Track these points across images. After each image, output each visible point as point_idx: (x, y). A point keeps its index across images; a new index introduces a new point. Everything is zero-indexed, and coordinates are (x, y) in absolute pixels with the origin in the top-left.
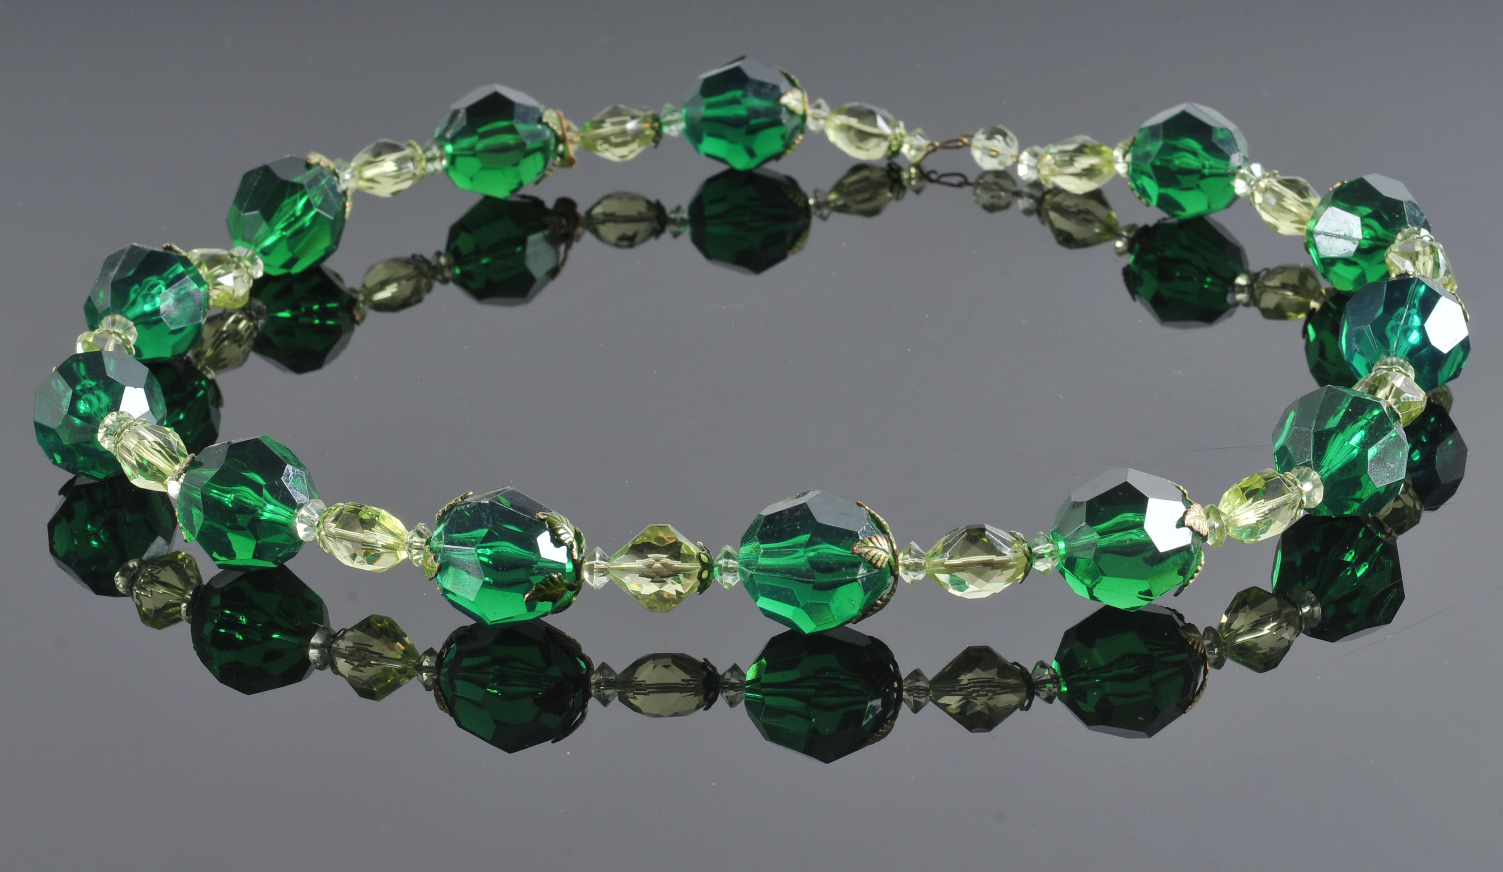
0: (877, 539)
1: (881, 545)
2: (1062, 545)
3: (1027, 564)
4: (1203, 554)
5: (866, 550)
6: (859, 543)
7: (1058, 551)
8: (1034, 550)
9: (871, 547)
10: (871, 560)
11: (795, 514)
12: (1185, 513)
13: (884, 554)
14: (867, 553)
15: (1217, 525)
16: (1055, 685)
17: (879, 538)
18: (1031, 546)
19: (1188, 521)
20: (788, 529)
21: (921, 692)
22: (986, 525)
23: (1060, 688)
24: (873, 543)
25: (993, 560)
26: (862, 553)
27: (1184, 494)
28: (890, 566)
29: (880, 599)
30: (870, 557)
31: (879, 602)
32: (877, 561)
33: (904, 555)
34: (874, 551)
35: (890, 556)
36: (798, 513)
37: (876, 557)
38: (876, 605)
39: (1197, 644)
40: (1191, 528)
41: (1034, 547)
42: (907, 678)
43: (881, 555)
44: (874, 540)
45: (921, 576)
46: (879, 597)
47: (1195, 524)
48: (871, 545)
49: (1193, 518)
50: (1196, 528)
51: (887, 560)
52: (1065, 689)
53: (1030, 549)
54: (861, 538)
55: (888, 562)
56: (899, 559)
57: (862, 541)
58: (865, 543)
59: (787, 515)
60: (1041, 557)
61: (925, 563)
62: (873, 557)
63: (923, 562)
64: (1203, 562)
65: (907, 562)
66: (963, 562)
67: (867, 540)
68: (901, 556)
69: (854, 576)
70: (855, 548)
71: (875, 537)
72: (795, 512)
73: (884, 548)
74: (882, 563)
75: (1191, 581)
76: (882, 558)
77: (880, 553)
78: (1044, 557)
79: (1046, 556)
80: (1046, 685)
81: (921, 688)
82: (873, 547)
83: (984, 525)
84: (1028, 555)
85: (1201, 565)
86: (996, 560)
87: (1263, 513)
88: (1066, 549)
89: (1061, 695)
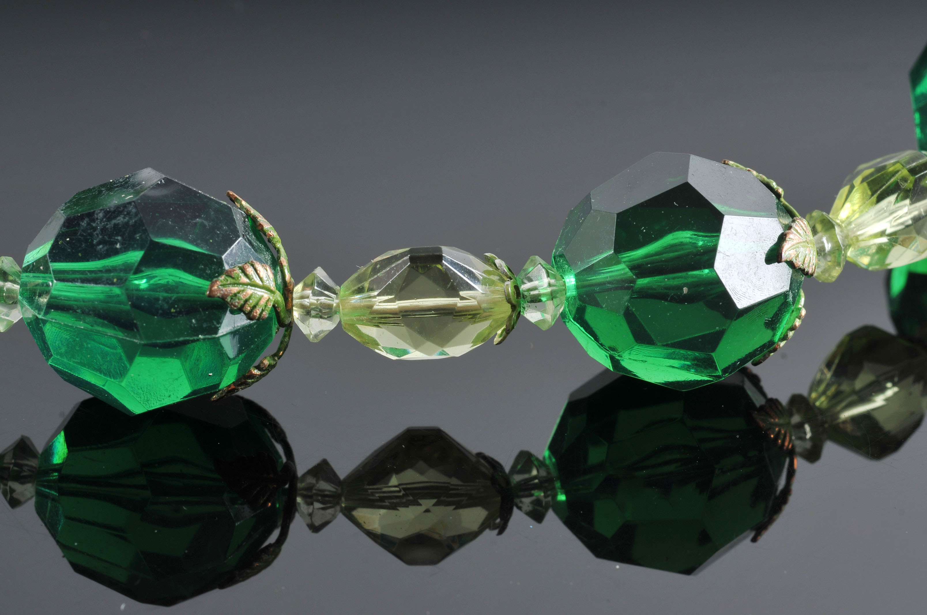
0: (256, 270)
1: (261, 279)
2: (570, 280)
3: (510, 317)
4: (802, 294)
5: (235, 289)
6: (222, 278)
7: (564, 289)
8: (523, 287)
9: (244, 284)
10: (243, 306)
11: (114, 222)
12: (782, 238)
13: (266, 295)
14: (235, 295)
15: (828, 246)
16: (549, 493)
17: (259, 267)
18: (519, 283)
19: (787, 252)
20: (101, 246)
21: (327, 499)
22: (444, 248)
23: (555, 496)
24: (246, 275)
25: (455, 305)
26: (227, 296)
27: (778, 196)
28: (278, 314)
29: (258, 368)
30: (242, 302)
31: (256, 372)
32: (254, 307)
33: (304, 289)
34: (250, 291)
35: (279, 297)
36: (120, 220)
37: (252, 302)
38: (252, 376)
39: (782, 437)
40: (791, 264)
41: (524, 283)
42: (304, 475)
43: (261, 298)
44: (250, 270)
45: (328, 326)
46: (256, 363)
47: (797, 256)
48: (245, 280)
49: (794, 247)
50: (799, 263)
51: (271, 304)
52: (562, 498)
53: (517, 288)
54: (226, 267)
55: (274, 306)
56: (295, 295)
57: (229, 275)
58: (233, 278)
59: (101, 221)
60: (536, 300)
61: (338, 305)
62: (246, 301)
63: (335, 303)
64: (803, 312)
65: (306, 302)
66: (399, 307)
67: (238, 271)
68: (298, 289)
69: (211, 334)
70: (216, 287)
71: (253, 265)
72: (115, 218)
73: (267, 283)
74: (263, 311)
75: (782, 344)
76: (262, 303)
77: (260, 292)
78: (540, 301)
79: (544, 299)
80: (533, 492)
81: (327, 493)
82: (247, 284)
83: (440, 250)
84: (514, 302)
85: (799, 317)
86: (459, 305)
87: (902, 224)
88: (578, 287)
89: (557, 507)
